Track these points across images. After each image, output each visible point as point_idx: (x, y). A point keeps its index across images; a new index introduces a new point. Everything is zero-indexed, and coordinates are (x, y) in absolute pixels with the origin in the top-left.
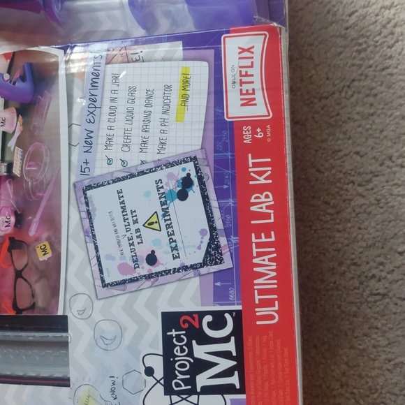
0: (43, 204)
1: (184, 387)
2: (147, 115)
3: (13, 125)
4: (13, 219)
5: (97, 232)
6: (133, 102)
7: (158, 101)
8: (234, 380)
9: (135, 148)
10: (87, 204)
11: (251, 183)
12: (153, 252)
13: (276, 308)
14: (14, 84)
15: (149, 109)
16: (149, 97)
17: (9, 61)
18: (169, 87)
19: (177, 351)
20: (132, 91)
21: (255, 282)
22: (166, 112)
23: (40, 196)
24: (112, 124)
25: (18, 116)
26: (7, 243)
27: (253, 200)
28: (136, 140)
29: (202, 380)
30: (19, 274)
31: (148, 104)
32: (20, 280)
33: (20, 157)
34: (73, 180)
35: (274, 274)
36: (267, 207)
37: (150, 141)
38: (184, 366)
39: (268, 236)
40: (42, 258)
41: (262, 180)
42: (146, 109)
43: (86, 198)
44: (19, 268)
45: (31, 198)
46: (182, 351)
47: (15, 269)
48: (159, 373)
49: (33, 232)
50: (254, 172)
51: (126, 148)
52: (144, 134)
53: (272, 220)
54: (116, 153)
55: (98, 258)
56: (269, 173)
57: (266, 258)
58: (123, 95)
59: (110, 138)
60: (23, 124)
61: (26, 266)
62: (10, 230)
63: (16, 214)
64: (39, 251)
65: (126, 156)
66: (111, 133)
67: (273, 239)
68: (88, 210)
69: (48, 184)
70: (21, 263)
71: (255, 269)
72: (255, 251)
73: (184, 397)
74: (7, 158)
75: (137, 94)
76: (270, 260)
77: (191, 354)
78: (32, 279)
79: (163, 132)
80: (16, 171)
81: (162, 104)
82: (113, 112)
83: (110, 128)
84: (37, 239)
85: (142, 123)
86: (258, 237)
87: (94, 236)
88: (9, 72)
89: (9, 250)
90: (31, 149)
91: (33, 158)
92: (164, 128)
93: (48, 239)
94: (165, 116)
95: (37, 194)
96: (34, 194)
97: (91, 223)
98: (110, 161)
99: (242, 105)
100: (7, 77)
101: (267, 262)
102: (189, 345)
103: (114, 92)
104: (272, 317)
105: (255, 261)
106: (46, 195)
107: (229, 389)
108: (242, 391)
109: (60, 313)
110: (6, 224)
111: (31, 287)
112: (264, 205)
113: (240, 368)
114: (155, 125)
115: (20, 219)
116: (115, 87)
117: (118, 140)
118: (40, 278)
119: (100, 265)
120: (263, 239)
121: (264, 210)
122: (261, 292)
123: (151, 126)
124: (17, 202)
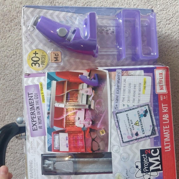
0: (102, 118)
1: (147, 171)
2: (135, 92)
3: (91, 93)
4: (91, 123)
5: (120, 127)
6: (130, 88)
7: (137, 88)
8: (160, 167)
9: (131, 101)
10: (117, 118)
11: (163, 111)
12: (137, 132)
13: (170, 146)
14: (91, 80)
15: (135, 90)
16: (135, 86)
17: (89, 72)
18: (140, 84)
19: (144, 160)
20: (130, 84)
21: (165, 139)
22: (140, 91)
23: (101, 116)
24: (124, 94)
25: (93, 90)
26: (89, 130)
27: (163, 117)
28: (131, 99)
29: (152, 168)
30: (93, 140)
31: (135, 89)
32: (94, 142)
33: (93, 103)
34: (112, 111)
35: (169, 137)
36: (167, 118)
37: (136, 99)
38: (146, 164)
39: (167, 127)
40: (102, 134)
41: (165, 111)
42: (134, 90)
43: (116, 116)
44: (93, 138)
45: (98, 116)
46: (146, 160)
47: (92, 138)
48: (140, 167)
49: (98, 126)
50: (164, 109)
51: (129, 101)
52: (134, 97)
53: (168, 122)
54: (126, 103)
55: (121, 134)
56: (167, 109)
57: (167, 133)
58: (127, 85)
59: (124, 98)
60: (95, 93)
61: (96, 137)
62: (90, 126)
63: (92, 121)
64: (101, 133)
65: (129, 104)
66: (124, 97)
67: (169, 127)
68: (117, 120)
69: (104, 112)
70: (94, 136)
71: (164, 136)
72: (164, 131)
73: (147, 173)
74: (89, 103)
75: (131, 85)
76: (168, 133)
77: (148, 161)
78: (98, 141)
79: (139, 97)
80: (92, 107)
81: (139, 89)
82: (124, 91)
83: (124, 95)
84: (100, 129)
85: (133, 94)
86: (165, 127)
87: (120, 128)
88: (89, 76)
89: (90, 132)
90: (98, 101)
91: (99, 103)
92: (139, 96)
93: (104, 129)
94: (140, 92)
95: (100, 115)
96: (99, 115)
97: (118, 124)
98: (124, 105)
99: (160, 89)
100: (88, 77)
101: (167, 134)
102: (148, 158)
103: (125, 84)
104: (169, 149)
105: (164, 134)
106: (103, 115)
107: (158, 170)
108: (162, 170)
109: (109, 151)
110: (88, 124)
111: (98, 143)
112: (166, 118)
113: (161, 164)
114: (137, 95)
115: (94, 122)
116: (125, 83)
117: (126, 99)
118: (101, 141)
119: (122, 136)
120: (166, 127)
121: (166, 119)
122: (166, 142)
123: (136, 95)
124: (92, 117)
